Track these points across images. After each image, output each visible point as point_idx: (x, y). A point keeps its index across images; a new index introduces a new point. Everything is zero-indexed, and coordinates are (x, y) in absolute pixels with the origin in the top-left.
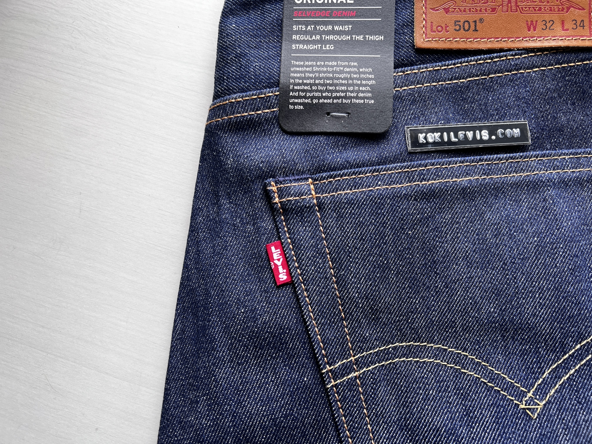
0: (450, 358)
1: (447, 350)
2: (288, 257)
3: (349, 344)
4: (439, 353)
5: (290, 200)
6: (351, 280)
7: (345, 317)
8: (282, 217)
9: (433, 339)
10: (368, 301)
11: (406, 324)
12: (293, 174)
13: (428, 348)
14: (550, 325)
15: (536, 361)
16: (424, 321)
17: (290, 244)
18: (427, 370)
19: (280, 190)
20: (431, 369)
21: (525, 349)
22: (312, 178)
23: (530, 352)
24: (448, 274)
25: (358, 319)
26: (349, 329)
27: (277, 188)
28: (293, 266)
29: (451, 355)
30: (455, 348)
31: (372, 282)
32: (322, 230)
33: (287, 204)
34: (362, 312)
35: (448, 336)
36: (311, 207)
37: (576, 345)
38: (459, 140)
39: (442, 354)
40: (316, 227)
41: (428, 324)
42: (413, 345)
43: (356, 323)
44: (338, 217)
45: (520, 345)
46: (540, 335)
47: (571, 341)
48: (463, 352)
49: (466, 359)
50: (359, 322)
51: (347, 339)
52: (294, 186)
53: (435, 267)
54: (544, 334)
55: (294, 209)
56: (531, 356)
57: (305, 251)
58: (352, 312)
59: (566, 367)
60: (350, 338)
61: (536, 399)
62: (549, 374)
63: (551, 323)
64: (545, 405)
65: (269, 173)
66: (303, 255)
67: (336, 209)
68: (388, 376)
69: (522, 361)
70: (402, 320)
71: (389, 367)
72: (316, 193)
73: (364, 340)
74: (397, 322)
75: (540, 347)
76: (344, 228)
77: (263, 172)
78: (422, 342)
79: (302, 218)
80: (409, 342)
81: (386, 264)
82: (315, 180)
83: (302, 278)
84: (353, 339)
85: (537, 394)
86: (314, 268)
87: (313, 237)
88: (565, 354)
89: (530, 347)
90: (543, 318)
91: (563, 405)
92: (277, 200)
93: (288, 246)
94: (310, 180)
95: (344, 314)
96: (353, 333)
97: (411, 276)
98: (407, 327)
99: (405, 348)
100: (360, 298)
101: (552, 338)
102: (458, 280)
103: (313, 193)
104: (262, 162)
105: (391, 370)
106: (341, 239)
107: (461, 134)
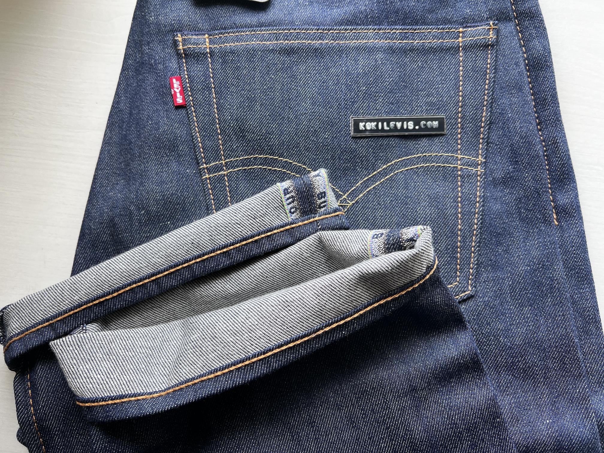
0: (293, 169)
1: (292, 163)
2: (184, 87)
3: (222, 152)
4: (286, 165)
5: (190, 47)
6: (227, 107)
7: (221, 133)
8: (184, 60)
9: (283, 155)
10: (238, 122)
11: (264, 142)
12: (195, 31)
13: (279, 161)
14: (366, 150)
15: (353, 175)
16: (277, 141)
17: (187, 79)
18: (276, 176)
19: (184, 40)
20: (279, 175)
21: (347, 166)
22: (208, 34)
23: (350, 168)
24: (298, 109)
25: (229, 135)
26: (223, 141)
27: (182, 39)
28: (187, 94)
29: (295, 167)
30: (298, 162)
31: (242, 109)
32: (211, 71)
33: (188, 50)
34: (233, 130)
35: (294, 153)
36: (205, 54)
37: (383, 165)
38: (390, 128)
39: (288, 166)
40: (207, 68)
41: (281, 144)
42: (269, 158)
43: (227, 137)
44: (223, 62)
45: (344, 163)
46: (358, 157)
47: (380, 163)
48: (303, 165)
49: (304, 171)
50: (230, 137)
51: (220, 148)
52: (195, 39)
53: (290, 103)
54: (361, 157)
55: (192, 55)
56: (350, 172)
57: (197, 85)
58: (225, 129)
59: (374, 179)
60: (223, 148)
61: (348, 199)
62: (361, 184)
63: (367, 149)
64: (353, 204)
65: (178, 29)
66: (195, 87)
67: (222, 56)
68: (248, 177)
69: (343, 174)
70: (262, 139)
71: (250, 171)
72: (210, 44)
73: (232, 151)
74: (258, 140)
75: (357, 166)
76: (226, 71)
77: (174, 27)
78: (275, 156)
79: (197, 62)
80: (266, 155)
81: (253, 97)
82: (210, 35)
83: (193, 103)
84: (225, 148)
85: (350, 197)
86: (202, 97)
87: (204, 76)
88: (374, 171)
89: (350, 165)
90: (362, 145)
91: (367, 205)
92: (181, 47)
93: (186, 80)
94: (207, 36)
95: (220, 131)
96: (225, 144)
97: (271, 108)
98: (265, 144)
99: (263, 159)
100: (232, 120)
101: (366, 160)
102: (305, 114)
103: (208, 44)
104: (174, 20)
105: (251, 174)
106: (223, 79)
107: (392, 124)
